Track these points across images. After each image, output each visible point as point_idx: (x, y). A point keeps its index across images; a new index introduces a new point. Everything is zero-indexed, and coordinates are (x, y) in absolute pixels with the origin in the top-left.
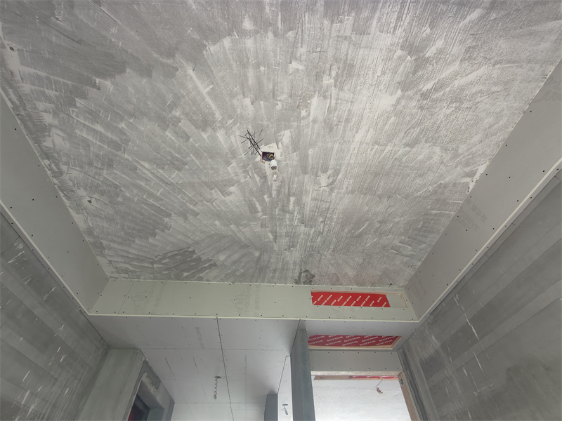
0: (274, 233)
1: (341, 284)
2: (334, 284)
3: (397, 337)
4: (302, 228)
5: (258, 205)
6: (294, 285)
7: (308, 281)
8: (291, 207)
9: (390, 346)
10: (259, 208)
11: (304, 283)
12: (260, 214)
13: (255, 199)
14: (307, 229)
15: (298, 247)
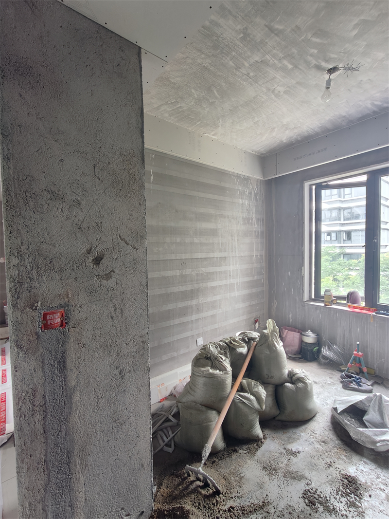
0: (278, 33)
4: (257, 58)
5: (318, 40)
8: (285, 62)
10: (315, 40)
12: (309, 35)
13: (325, 42)
14: (252, 61)
15: (238, 43)
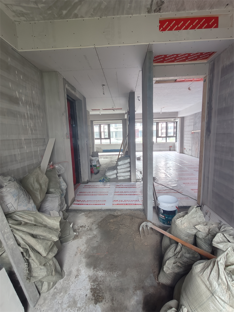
1: (184, 10)
2: (178, 10)
3: (213, 52)
6: (147, 14)
7: (158, 9)
9: (206, 60)
11: (155, 11)
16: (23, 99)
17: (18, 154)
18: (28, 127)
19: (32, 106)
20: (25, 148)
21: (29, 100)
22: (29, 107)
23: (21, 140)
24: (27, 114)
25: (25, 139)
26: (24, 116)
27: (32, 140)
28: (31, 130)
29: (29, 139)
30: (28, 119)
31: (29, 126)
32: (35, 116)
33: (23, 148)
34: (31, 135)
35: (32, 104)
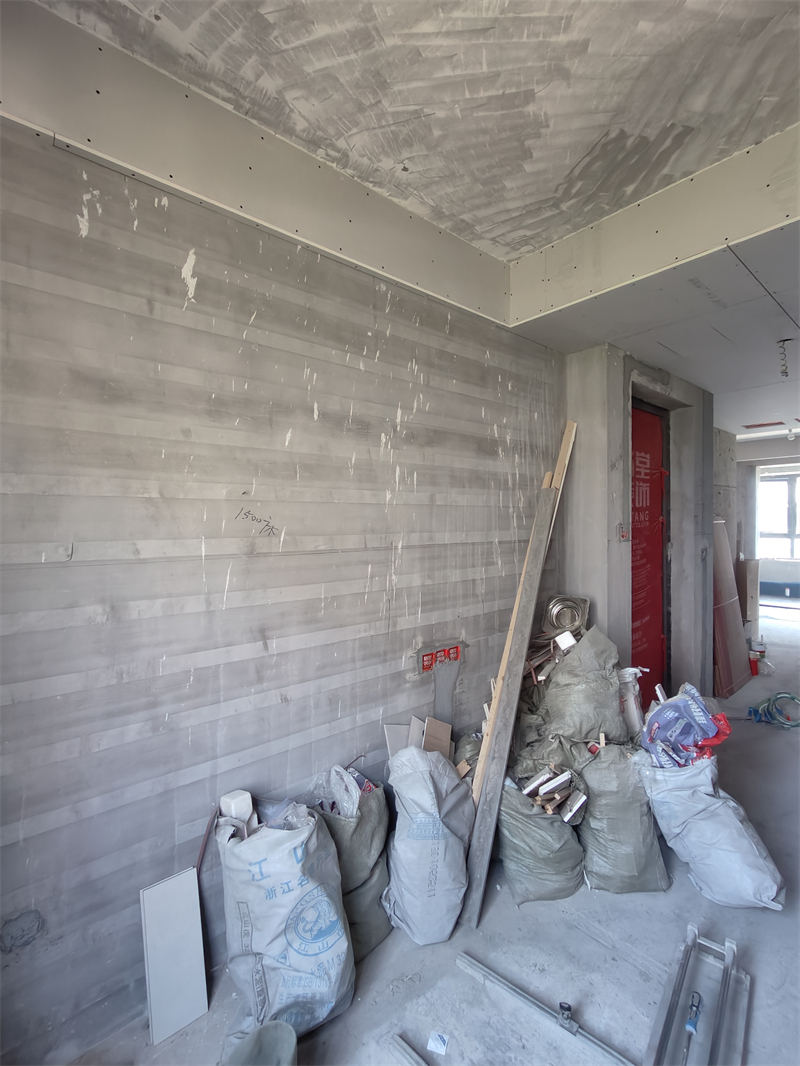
16: (508, 438)
17: (482, 579)
18: (511, 510)
19: (528, 453)
20: (497, 564)
21: (522, 439)
22: (520, 457)
23: (492, 542)
24: (514, 475)
25: (500, 543)
26: (506, 481)
27: (517, 545)
28: (519, 518)
29: (510, 542)
30: (514, 489)
31: (514, 507)
32: (532, 480)
33: (493, 563)
34: (516, 531)
35: (528, 448)
